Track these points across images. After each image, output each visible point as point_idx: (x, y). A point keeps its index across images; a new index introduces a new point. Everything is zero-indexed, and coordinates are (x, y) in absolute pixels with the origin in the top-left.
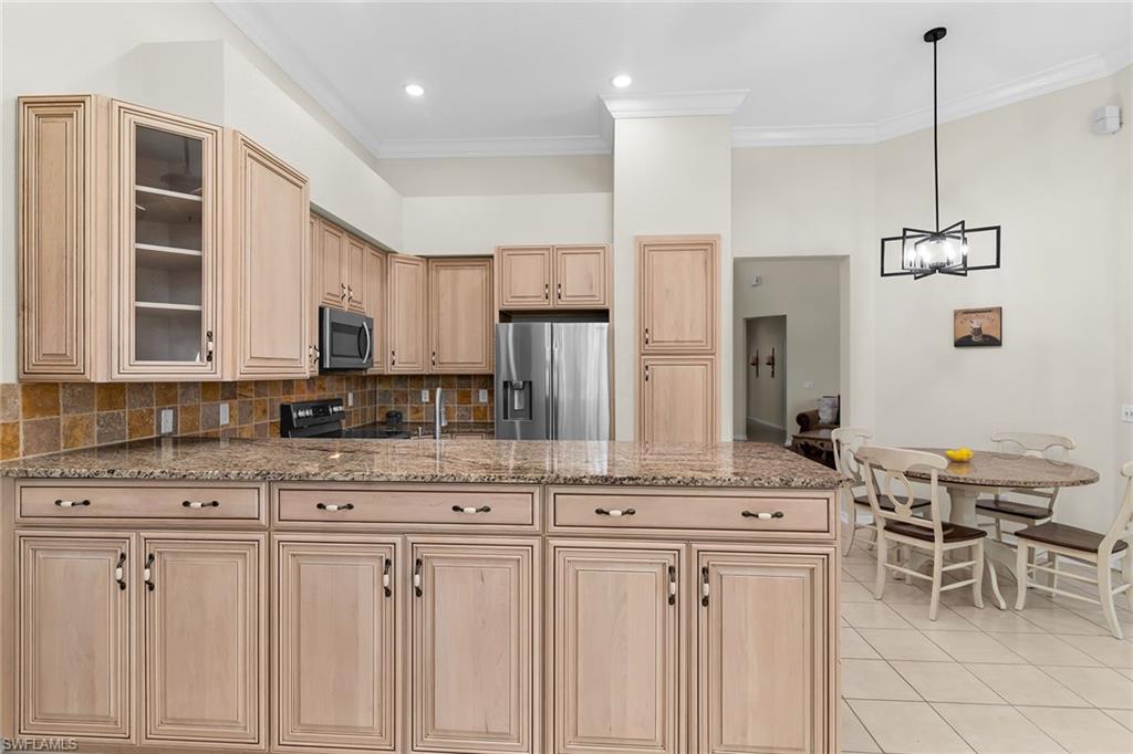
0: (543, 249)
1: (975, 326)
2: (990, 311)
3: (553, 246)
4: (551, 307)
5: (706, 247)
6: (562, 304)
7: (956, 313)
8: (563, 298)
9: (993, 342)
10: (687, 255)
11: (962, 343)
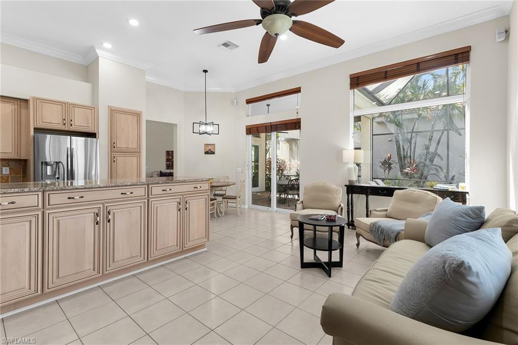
0: (63, 103)
1: (209, 148)
2: (212, 145)
3: (68, 102)
4: (67, 129)
5: (138, 115)
6: (73, 128)
7: (205, 145)
8: (73, 126)
9: (213, 153)
10: (130, 116)
11: (206, 153)
